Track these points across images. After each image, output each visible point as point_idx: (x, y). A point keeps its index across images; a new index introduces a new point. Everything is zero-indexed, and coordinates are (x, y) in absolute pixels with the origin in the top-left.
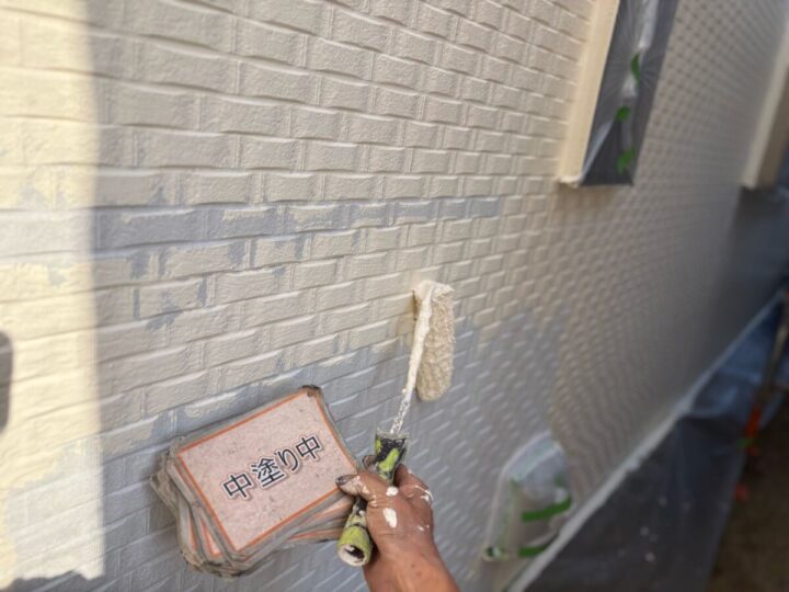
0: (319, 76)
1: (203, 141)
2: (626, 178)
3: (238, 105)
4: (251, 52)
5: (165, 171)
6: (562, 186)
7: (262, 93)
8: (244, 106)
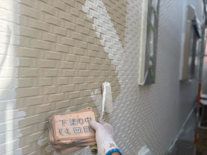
0: (91, 71)
1: (72, 86)
2: (153, 82)
3: (77, 78)
4: (79, 68)
5: (65, 93)
6: (140, 86)
7: (81, 75)
8: (78, 78)
